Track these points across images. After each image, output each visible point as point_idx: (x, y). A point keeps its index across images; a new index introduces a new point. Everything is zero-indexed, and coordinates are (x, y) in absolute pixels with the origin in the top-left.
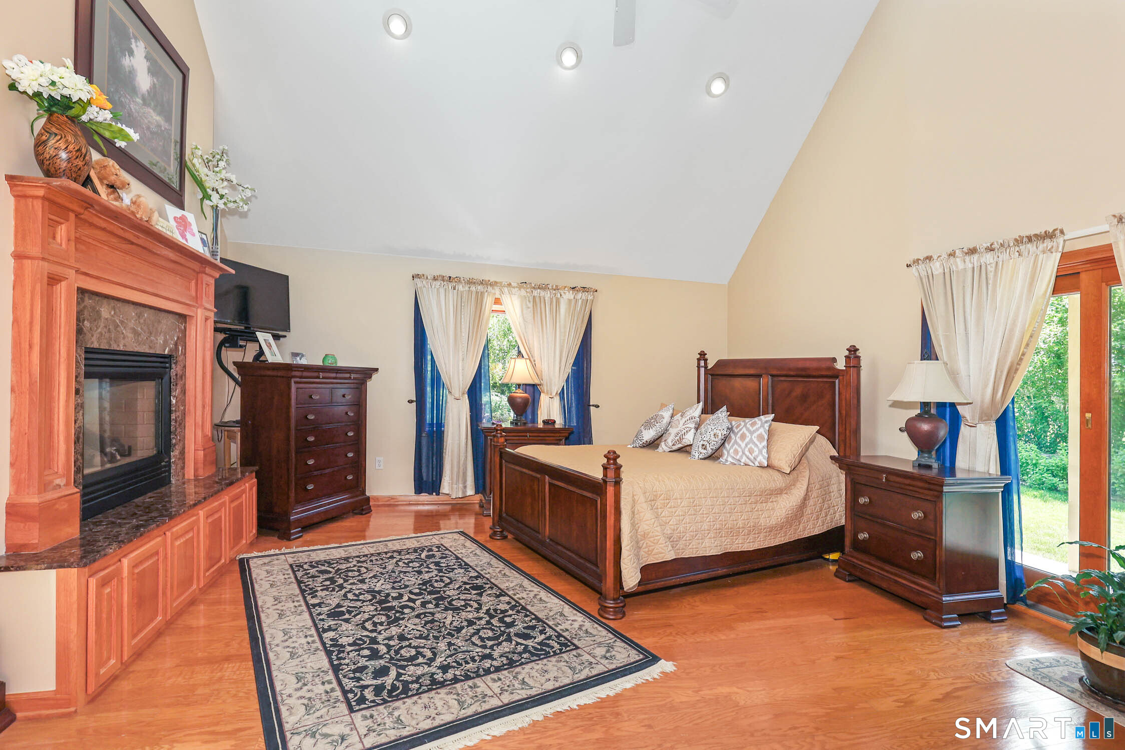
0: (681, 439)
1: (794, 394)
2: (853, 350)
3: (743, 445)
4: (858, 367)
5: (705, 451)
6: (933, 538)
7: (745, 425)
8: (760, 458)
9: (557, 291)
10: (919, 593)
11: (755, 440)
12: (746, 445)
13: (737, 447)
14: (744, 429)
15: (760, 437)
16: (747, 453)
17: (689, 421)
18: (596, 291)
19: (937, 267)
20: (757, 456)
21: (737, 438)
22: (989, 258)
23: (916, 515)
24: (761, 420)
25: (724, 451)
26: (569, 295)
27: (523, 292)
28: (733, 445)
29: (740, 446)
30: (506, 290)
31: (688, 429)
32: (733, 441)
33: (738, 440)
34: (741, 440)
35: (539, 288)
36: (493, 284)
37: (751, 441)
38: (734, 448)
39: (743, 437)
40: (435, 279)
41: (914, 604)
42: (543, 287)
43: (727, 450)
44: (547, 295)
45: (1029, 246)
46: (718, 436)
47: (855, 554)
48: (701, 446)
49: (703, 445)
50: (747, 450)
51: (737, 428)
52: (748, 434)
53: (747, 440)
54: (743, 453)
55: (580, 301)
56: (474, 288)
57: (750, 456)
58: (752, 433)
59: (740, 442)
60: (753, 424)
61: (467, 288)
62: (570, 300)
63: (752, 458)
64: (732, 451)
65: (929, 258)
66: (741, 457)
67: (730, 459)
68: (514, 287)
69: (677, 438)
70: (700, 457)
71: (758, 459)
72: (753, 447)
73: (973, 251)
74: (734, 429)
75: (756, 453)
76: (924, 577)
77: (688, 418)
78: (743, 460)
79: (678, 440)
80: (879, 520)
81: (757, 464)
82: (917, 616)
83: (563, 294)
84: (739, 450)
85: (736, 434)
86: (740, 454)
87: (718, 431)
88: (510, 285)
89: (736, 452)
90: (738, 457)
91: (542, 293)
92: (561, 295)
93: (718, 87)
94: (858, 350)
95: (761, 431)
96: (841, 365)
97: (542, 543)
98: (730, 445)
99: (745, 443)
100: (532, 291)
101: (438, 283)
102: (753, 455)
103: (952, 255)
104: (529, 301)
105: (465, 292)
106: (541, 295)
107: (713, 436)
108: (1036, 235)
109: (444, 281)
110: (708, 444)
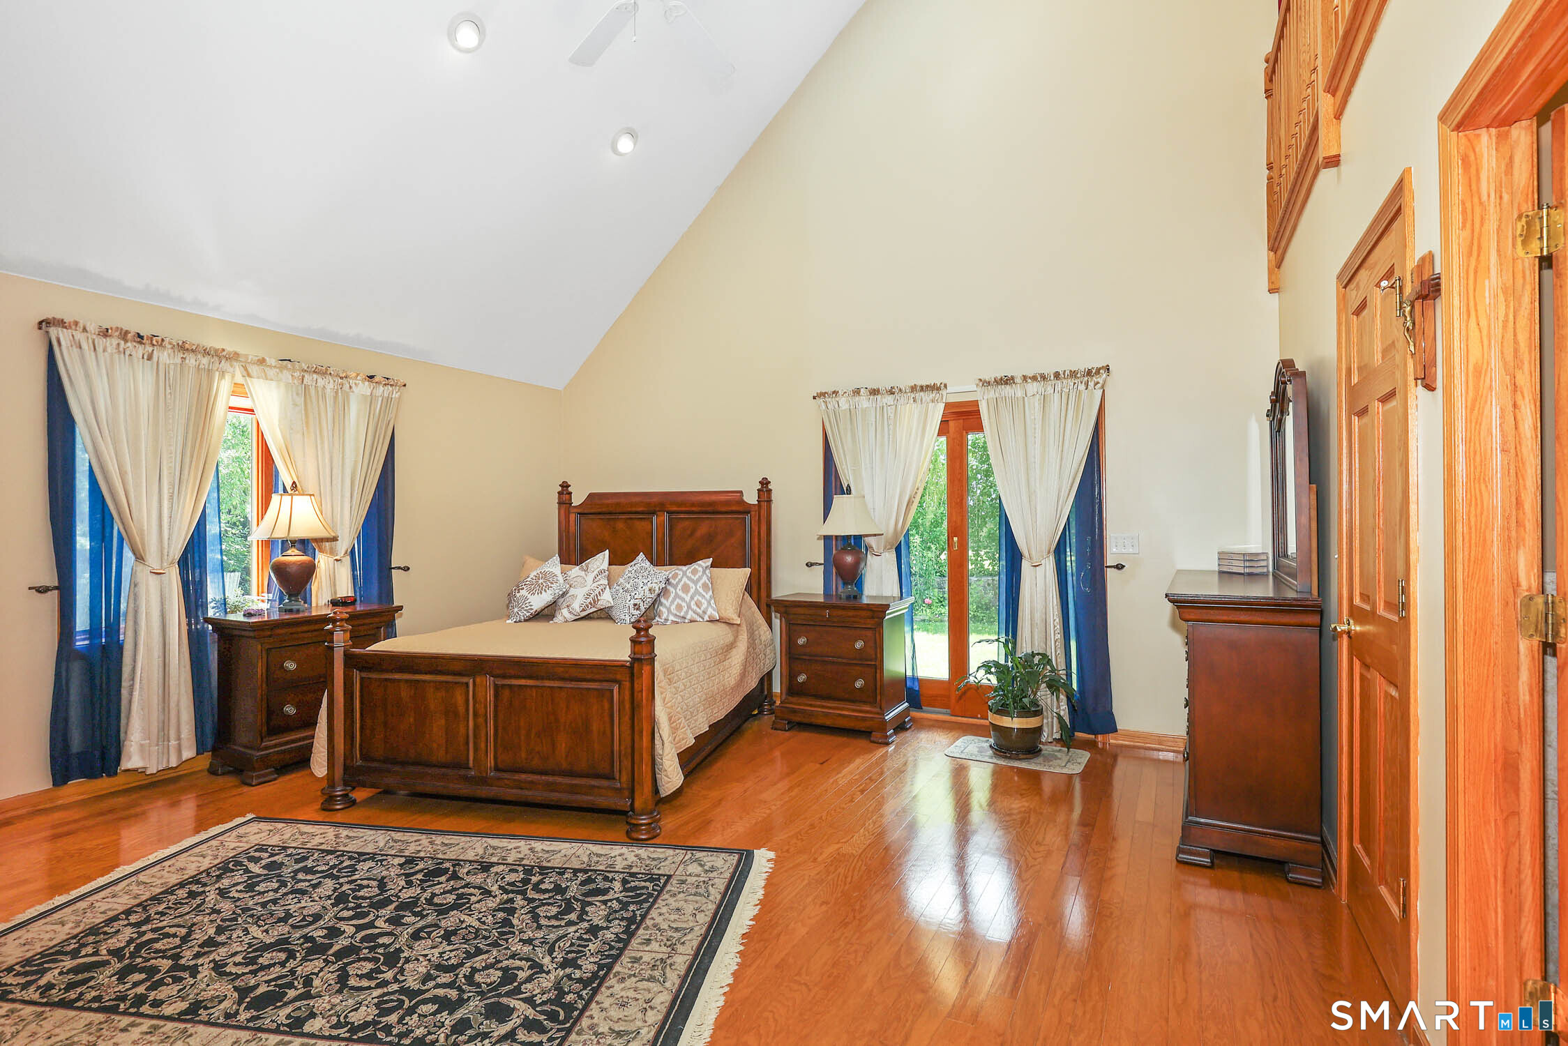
0: (595, 601)
1: (698, 534)
2: (765, 483)
3: (688, 599)
4: (769, 501)
5: (638, 612)
6: (873, 663)
7: (685, 573)
8: (710, 611)
9: (345, 381)
10: (864, 719)
11: (701, 590)
12: (692, 598)
13: (680, 602)
14: (685, 579)
15: (705, 586)
16: (694, 607)
17: (600, 577)
18: (405, 385)
19: (844, 403)
20: (707, 608)
21: (678, 590)
22: (889, 399)
23: (859, 645)
24: (700, 565)
25: (661, 608)
26: (364, 388)
27: (286, 375)
28: (674, 599)
29: (683, 600)
30: (254, 369)
31: (602, 587)
32: (672, 595)
33: (680, 593)
34: (683, 592)
35: (314, 372)
36: (233, 357)
37: (697, 592)
38: (676, 603)
39: (686, 589)
40: (105, 333)
41: (860, 731)
42: (322, 372)
43: (666, 607)
44: (329, 385)
45: (922, 394)
46: (654, 591)
47: (794, 699)
48: (632, 606)
49: (635, 605)
50: (693, 603)
51: (674, 579)
52: (691, 585)
53: (692, 591)
54: (689, 607)
55: (380, 399)
56: (193, 361)
57: (698, 610)
58: (695, 583)
59: (683, 595)
60: (694, 572)
61: (179, 361)
62: (364, 396)
63: (700, 611)
64: (673, 607)
65: (835, 393)
66: (687, 612)
67: (671, 618)
68: (270, 366)
69: (589, 600)
70: (632, 620)
71: (709, 613)
72: (700, 599)
73: (875, 392)
74: (671, 580)
75: (705, 606)
76: (865, 702)
77: (596, 572)
78: (689, 617)
79: (590, 603)
80: (819, 658)
81: (706, 618)
82: (862, 743)
83: (353, 386)
84: (684, 604)
85: (675, 587)
86: (685, 609)
87: (654, 585)
88: (262, 361)
89: (679, 607)
90: (682, 614)
91: (321, 382)
92: (351, 387)
93: (625, 145)
94: (770, 482)
95: (705, 578)
96: (751, 498)
97: (484, 781)
98: (670, 600)
99: (689, 595)
100: (303, 377)
101: (112, 342)
102: (702, 609)
103: (857, 392)
104: (297, 394)
105: (172, 367)
106: (319, 384)
107: (648, 592)
108: (927, 386)
109: (126, 341)
110: (642, 603)
